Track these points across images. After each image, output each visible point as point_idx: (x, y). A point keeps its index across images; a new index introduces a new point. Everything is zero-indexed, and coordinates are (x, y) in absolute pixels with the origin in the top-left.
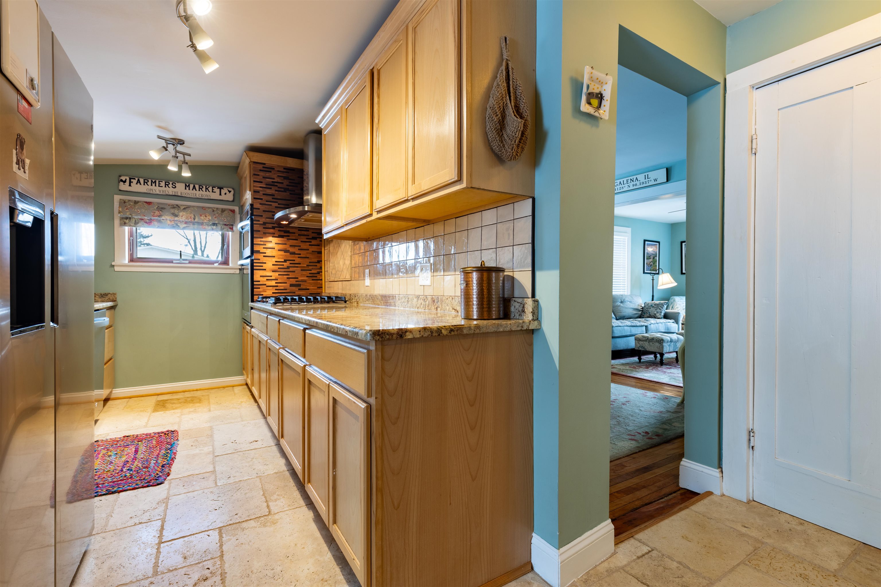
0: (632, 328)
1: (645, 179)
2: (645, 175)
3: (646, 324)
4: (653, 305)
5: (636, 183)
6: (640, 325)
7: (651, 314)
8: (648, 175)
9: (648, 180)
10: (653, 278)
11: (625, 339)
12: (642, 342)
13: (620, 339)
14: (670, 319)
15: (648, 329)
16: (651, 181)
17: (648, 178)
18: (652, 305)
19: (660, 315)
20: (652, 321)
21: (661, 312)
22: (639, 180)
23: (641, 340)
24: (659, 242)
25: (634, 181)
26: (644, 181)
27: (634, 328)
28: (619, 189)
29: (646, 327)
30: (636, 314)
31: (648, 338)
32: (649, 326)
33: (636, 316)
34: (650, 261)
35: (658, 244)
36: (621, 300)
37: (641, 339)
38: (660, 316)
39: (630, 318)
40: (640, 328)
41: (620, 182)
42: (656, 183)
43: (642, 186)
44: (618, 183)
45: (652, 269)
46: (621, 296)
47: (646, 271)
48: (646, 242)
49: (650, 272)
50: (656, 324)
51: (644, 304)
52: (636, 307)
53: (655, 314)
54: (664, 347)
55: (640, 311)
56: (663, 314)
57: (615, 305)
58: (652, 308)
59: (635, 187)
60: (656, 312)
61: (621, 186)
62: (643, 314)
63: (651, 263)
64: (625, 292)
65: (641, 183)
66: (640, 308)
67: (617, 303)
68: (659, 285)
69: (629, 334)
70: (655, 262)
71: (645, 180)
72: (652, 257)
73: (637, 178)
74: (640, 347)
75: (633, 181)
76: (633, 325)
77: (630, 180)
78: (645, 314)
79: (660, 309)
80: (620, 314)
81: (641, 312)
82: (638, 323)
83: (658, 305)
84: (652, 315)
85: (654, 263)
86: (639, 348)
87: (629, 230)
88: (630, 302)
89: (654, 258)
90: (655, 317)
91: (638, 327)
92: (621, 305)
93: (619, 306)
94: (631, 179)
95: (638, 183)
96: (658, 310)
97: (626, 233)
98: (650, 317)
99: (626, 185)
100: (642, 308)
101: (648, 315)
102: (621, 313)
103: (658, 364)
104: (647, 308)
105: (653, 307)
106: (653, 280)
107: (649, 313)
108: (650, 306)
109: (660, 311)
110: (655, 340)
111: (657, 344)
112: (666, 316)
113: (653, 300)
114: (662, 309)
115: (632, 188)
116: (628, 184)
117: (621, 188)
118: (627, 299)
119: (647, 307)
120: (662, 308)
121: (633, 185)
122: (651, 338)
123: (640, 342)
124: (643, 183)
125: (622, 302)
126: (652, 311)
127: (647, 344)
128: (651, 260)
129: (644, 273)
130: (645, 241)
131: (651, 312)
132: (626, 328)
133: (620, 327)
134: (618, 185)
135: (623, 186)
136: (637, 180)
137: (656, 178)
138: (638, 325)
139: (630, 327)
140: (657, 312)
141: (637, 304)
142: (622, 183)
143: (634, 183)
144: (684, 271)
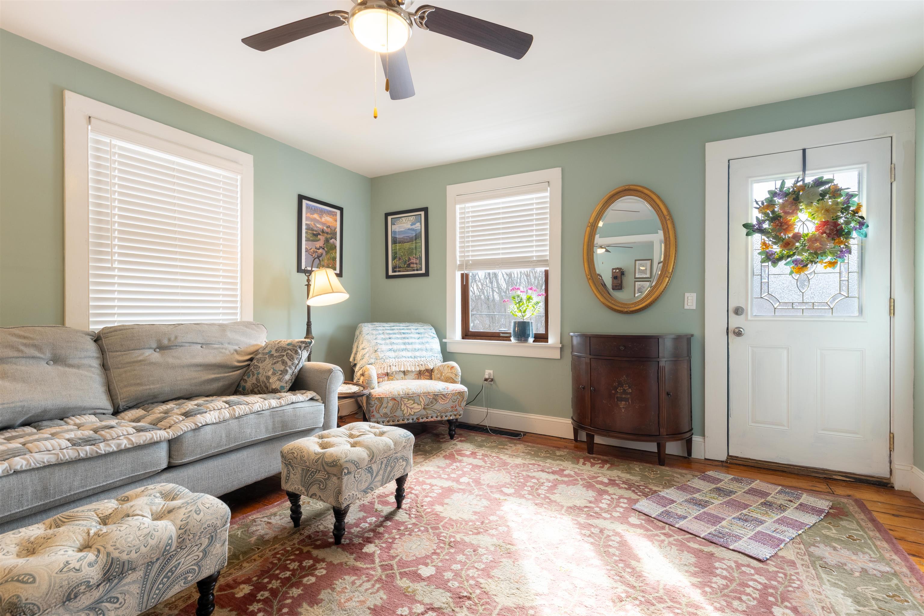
7: (260, 376)
10: (308, 281)
14: (309, 390)
18: (270, 352)
19: (282, 379)
21: (289, 371)
24: (341, 209)
29: (172, 441)
34: (318, 246)
35: (338, 211)
38: (278, 382)
45: (323, 263)
48: (305, 201)
53: (265, 379)
56: (289, 377)
60: (270, 374)
62: (246, 377)
63: (321, 251)
64: (236, 314)
70: (328, 248)
72: (322, 238)
78: (249, 376)
79: (289, 361)
85: (327, 252)
88: (202, 345)
89: (327, 241)
90: (266, 387)
96: (280, 367)
98: (258, 386)
100: (249, 362)
104: (257, 360)
105: (272, 356)
106: (308, 285)
107: (258, 375)
108: (267, 354)
109: (282, 368)
112: (297, 383)
113: (308, 335)
114: (297, 362)
119: (260, 356)
126: (262, 369)
128: (319, 244)
129: (299, 270)
130: (301, 197)
140: (275, 373)
144: (391, 273)
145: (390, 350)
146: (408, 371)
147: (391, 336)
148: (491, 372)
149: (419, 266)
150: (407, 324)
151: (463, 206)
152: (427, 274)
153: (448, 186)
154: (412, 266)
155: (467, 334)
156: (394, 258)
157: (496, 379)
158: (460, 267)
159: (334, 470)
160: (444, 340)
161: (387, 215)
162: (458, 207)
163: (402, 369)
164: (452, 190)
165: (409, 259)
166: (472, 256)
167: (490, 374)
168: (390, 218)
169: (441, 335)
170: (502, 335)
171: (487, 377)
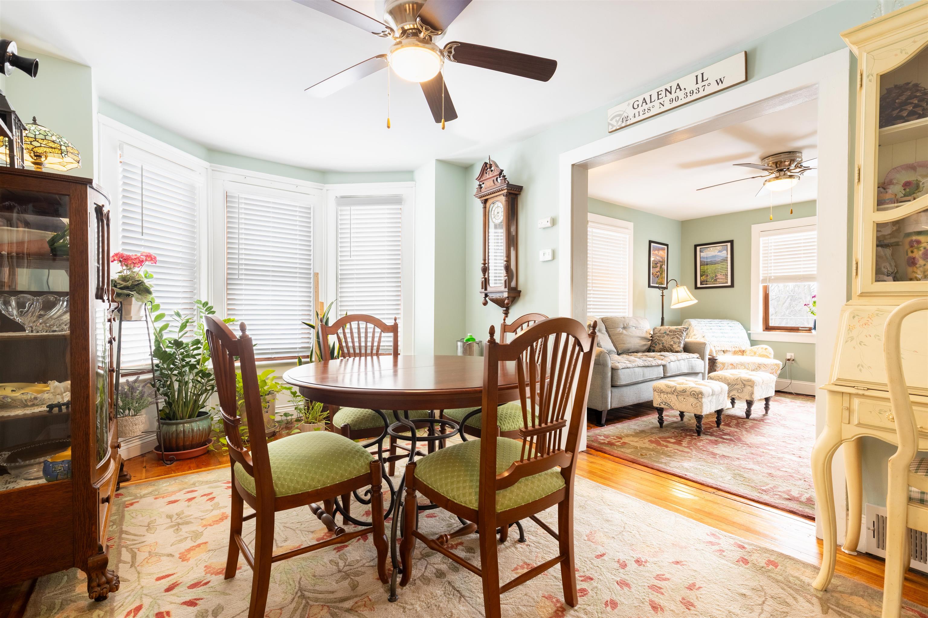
0: (646, 370)
1: (697, 83)
2: (697, 76)
3: (663, 362)
4: (668, 332)
5: (676, 95)
6: (657, 364)
7: (665, 344)
8: (702, 74)
9: (704, 83)
10: (663, 293)
11: (635, 387)
12: (666, 396)
13: (628, 388)
14: (693, 353)
15: (666, 370)
16: (709, 84)
17: (703, 81)
18: (665, 333)
19: (679, 346)
20: (671, 356)
21: (680, 343)
22: (682, 88)
23: (663, 392)
24: (667, 245)
25: (673, 91)
26: (694, 87)
27: (648, 369)
28: (641, 113)
29: (664, 366)
30: (645, 345)
31: (676, 389)
32: (668, 364)
33: (645, 348)
34: (657, 271)
35: (666, 247)
36: (624, 325)
37: (664, 390)
38: (678, 348)
39: (637, 352)
40: (656, 369)
41: (644, 99)
42: (721, 86)
43: (689, 99)
44: (641, 101)
45: (659, 281)
46: (623, 319)
47: (651, 285)
48: (652, 244)
49: (657, 285)
50: (677, 362)
51: (654, 330)
52: (644, 335)
53: (672, 345)
54: (704, 406)
55: (649, 340)
56: (682, 346)
57: (616, 332)
58: (666, 337)
59: (675, 104)
60: (672, 343)
61: (645, 107)
62: (654, 345)
63: (658, 274)
64: (625, 312)
65: (689, 94)
66: (649, 336)
67: (619, 329)
68: (672, 303)
69: (641, 379)
70: (661, 271)
71: (698, 86)
72: (659, 265)
73: (678, 85)
74: (662, 403)
75: (670, 93)
76: (647, 364)
77: (664, 91)
78: (656, 345)
79: (678, 338)
80: (622, 345)
81: (650, 342)
82: (654, 362)
83: (675, 331)
84: (667, 346)
85: (661, 274)
86: (660, 405)
87: (631, 225)
88: (636, 327)
89: (661, 267)
90: (671, 350)
91: (653, 368)
92: (624, 332)
93: (622, 334)
94: (666, 90)
95: (681, 94)
96: (676, 340)
97: (627, 229)
98: (665, 349)
99: (657, 103)
100: (652, 337)
101: (661, 346)
102: (624, 344)
103: (691, 430)
104: (658, 337)
105: (668, 334)
106: (663, 296)
107: (663, 343)
108: (664, 333)
109: (678, 341)
110: (688, 393)
111: (692, 400)
112: (687, 349)
113: (662, 324)
114: (681, 338)
115: (668, 106)
116: (661, 101)
117: (646, 110)
118: (631, 324)
119: (658, 334)
120: (681, 336)
121: (671, 101)
122: (681, 390)
123: (662, 395)
124: (692, 93)
125: (624, 328)
126: (667, 341)
127: (674, 398)
128: (658, 269)
129: (649, 286)
130: (650, 242)
131: (664, 342)
132: (637, 370)
133: (628, 369)
134: (640, 106)
135: (650, 105)
136: (680, 88)
137: (722, 77)
138: (653, 364)
139: (643, 368)
140: (675, 343)
141: (645, 330)
142: (648, 101)
143: (673, 96)
144: (699, 285)
145: (713, 336)
146: (727, 351)
147: (711, 328)
148: (793, 354)
149: (725, 281)
150: (720, 320)
151: (766, 238)
152: (732, 286)
153: (752, 226)
154: (718, 280)
155: (768, 328)
156: (701, 276)
157: (796, 359)
158: (764, 280)
159: (750, 383)
160: (749, 332)
161: (696, 246)
162: (761, 239)
163: (723, 349)
164: (756, 229)
165: (716, 276)
166: (774, 273)
167: (791, 356)
168: (698, 248)
169: (747, 328)
170: (800, 329)
171: (789, 357)
